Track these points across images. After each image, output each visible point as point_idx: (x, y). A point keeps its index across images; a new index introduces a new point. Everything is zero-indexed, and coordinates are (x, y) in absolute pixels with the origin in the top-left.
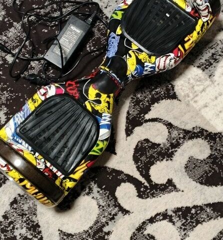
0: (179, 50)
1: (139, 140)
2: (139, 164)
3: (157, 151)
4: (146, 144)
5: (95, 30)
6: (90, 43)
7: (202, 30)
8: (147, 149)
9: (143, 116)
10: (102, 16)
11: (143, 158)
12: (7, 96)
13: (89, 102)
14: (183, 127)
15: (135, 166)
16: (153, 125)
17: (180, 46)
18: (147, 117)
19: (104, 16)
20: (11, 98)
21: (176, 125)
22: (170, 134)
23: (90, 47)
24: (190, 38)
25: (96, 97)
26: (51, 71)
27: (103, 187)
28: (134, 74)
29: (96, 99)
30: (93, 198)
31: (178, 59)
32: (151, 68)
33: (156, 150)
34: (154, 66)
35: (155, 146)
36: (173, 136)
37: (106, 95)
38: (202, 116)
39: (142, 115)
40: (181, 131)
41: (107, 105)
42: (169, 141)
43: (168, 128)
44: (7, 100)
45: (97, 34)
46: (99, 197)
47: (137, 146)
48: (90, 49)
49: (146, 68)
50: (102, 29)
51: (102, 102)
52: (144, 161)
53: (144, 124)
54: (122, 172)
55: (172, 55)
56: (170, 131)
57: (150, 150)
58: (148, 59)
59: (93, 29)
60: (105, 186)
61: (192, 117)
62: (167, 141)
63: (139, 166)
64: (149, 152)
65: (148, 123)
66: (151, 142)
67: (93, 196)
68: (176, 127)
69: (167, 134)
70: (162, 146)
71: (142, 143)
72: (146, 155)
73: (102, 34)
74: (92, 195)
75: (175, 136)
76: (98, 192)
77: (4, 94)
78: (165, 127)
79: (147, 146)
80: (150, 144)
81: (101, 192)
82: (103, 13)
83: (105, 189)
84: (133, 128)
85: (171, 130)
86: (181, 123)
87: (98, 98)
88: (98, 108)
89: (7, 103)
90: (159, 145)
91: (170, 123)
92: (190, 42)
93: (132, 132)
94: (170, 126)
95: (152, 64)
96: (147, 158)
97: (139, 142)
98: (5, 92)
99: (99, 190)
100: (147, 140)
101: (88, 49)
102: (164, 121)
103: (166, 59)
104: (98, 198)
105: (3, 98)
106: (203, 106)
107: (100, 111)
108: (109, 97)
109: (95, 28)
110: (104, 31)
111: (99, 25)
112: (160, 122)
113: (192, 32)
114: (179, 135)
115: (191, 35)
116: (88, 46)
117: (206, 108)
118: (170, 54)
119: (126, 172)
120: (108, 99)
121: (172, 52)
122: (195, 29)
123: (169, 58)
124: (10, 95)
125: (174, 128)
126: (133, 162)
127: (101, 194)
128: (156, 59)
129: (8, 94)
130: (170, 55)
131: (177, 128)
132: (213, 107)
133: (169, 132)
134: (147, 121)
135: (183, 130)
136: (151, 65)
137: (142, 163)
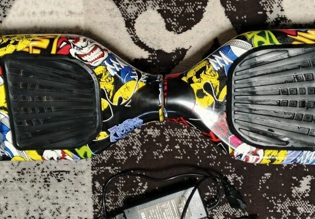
0: (58, 49)
1: (177, 36)
2: (199, 7)
3: (168, 6)
4: (173, 23)
5: (120, 202)
6: (138, 192)
7: (8, 43)
8: (176, 18)
9: (149, 59)
10: (98, 213)
11: (190, 10)
12: (279, 205)
13: (218, 97)
14: (117, 10)
15: (207, 9)
16: (148, 40)
17: (54, 51)
18: (145, 55)
19: (97, 210)
20: (277, 199)
21: (123, 18)
22: (137, 13)
23: (142, 188)
24: (31, 48)
25: (205, 95)
26: (208, 194)
27: (262, 13)
28: (136, 77)
29: (207, 93)
30: (282, 10)
31: (70, 41)
32: (111, 64)
33: (168, 8)
34: (105, 62)
35: (165, 14)
36: (136, 9)
37: (192, 85)
38: (84, 5)
39: (149, 61)
40: (122, 6)
41: (202, 75)
42: (145, 7)
43: (134, 22)
44: (283, 200)
45: (122, 196)
46: (275, 6)
47: (185, 30)
48: (144, 185)
49: (118, 69)
50: (112, 197)
51: (203, 83)
52: (192, 5)
53: (156, 49)
54: (227, 13)
55: (73, 52)
56: (134, 18)
57: (174, 13)
58: (104, 77)
59: (121, 205)
60: (259, 13)
61: (96, 13)
62: (147, 7)
63: (202, 5)
64: (178, 12)
65: (151, 46)
66: (166, 21)
67: (280, 12)
68: (123, 16)
69: (140, 16)
70: (158, 7)
71: (177, 29)
72: (184, 10)
73: (117, 192)
74: (281, 14)
75: (133, 6)
76: (271, 12)
77: (281, 209)
78: (136, 26)
79: (173, 21)
80: (169, 20)
81: (268, 9)
82: (94, 216)
83: (261, 9)
84: (172, 54)
85: (132, 18)
86: (115, 16)
87: (204, 91)
88: (215, 82)
89: (286, 197)
90: (159, 11)
91: (126, 26)
92: (35, 44)
93: (177, 51)
94: (130, 24)
95: (106, 66)
96: (186, 7)
97: (179, 33)
98: (279, 211)
99: (268, 14)
100: (169, 27)
101: (146, 187)
102: (131, 34)
103: (85, 55)
104: (277, 5)
105: (287, 206)
106: (73, 16)
107: (217, 76)
108: (191, 81)
109: (118, 205)
110: (112, 194)
111: (111, 206)
112: (137, 37)
113: (22, 52)
114: (128, 4)
115: (27, 50)
116: (143, 191)
117: (73, 11)
118: (73, 55)
119: (222, 10)
120: (195, 79)
121: (69, 55)
122: (16, 52)
123: (79, 53)
124: (276, 203)
125: (127, 17)
126: (204, 14)
127: (271, 7)
128: (96, 67)
129: (277, 206)
130: (76, 54)
131: (124, 14)
132: (63, 6)
133: (136, 17)
134: (150, 50)
135: (118, 6)
136: (109, 67)
137: (197, 5)
